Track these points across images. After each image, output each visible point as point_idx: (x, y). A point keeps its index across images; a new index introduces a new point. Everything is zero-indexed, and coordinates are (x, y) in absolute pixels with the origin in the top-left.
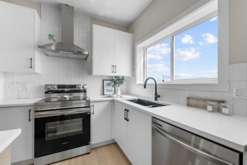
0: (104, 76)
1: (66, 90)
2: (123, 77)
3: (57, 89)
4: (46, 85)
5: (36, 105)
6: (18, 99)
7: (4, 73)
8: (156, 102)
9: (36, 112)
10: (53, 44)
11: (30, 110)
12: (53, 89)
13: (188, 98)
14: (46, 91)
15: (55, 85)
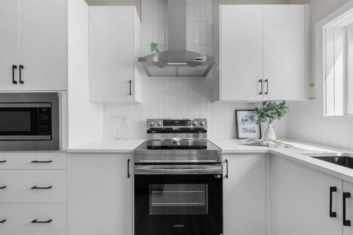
0: (236, 103)
1: (174, 128)
2: (284, 103)
3: (162, 126)
4: (149, 121)
5: (136, 153)
6: (117, 139)
7: (104, 104)
9: (136, 164)
10: (154, 54)
11: (129, 161)
12: (157, 127)
14: (148, 129)
15: (159, 120)
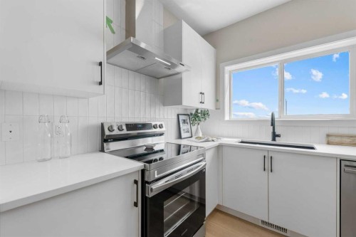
3: (125, 132)
8: (274, 143)
13: (328, 136)
